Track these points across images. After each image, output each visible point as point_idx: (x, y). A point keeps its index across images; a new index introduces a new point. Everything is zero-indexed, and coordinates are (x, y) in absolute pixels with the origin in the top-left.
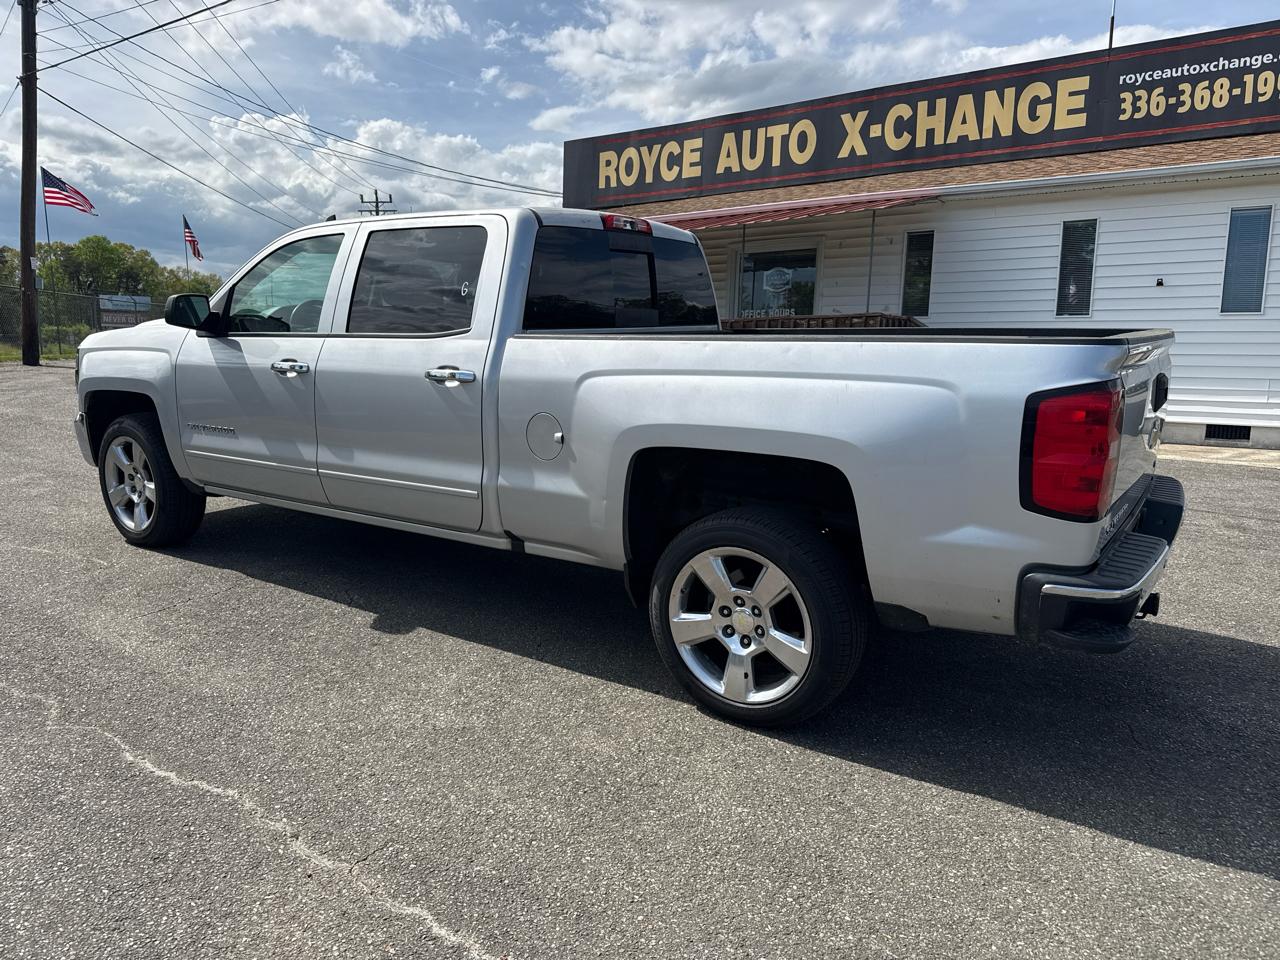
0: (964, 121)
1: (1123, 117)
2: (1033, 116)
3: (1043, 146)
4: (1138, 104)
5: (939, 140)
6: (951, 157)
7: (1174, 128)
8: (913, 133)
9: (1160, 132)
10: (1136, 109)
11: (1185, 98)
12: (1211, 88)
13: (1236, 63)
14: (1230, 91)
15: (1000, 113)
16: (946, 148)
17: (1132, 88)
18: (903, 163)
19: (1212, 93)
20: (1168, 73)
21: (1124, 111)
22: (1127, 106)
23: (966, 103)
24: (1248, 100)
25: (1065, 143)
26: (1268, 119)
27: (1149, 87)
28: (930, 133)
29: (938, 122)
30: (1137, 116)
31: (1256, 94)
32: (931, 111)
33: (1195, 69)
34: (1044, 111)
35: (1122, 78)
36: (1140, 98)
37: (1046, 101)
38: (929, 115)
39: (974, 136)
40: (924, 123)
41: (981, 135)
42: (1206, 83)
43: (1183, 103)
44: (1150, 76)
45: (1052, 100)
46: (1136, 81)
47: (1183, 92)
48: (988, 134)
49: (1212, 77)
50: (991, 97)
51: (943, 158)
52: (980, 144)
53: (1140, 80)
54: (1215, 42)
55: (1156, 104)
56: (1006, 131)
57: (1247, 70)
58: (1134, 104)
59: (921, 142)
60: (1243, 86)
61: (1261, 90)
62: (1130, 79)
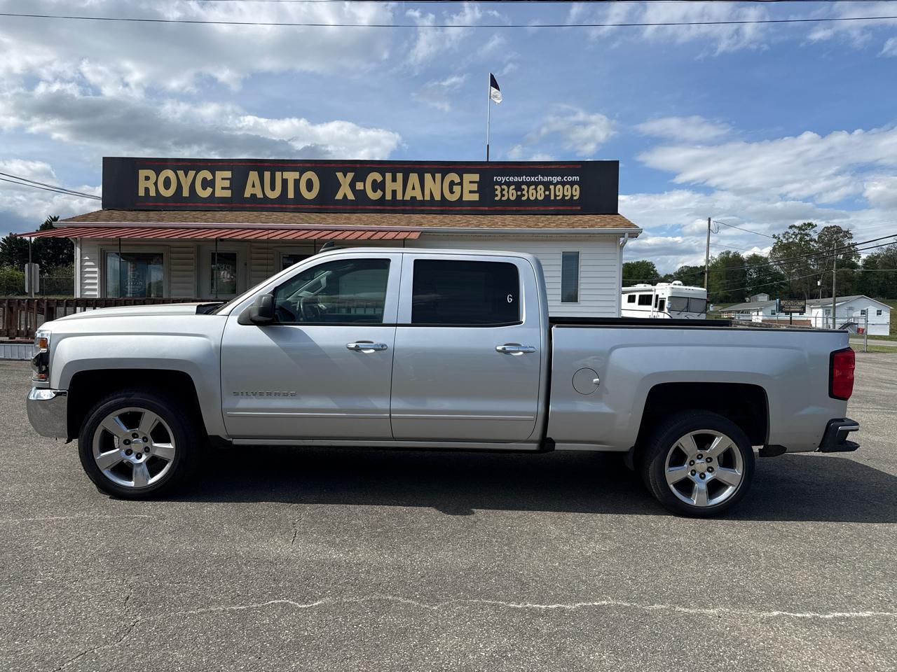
0: (413, 188)
1: (496, 198)
2: (452, 192)
3: (458, 208)
4: (504, 192)
5: (399, 197)
6: (407, 208)
7: (520, 207)
8: (384, 190)
9: (514, 208)
10: (503, 195)
11: (525, 192)
12: (536, 189)
13: (546, 179)
14: (544, 192)
15: (434, 187)
16: (404, 202)
17: (500, 184)
18: (378, 208)
19: (537, 192)
20: (516, 179)
21: (497, 195)
22: (498, 192)
23: (414, 178)
24: (552, 198)
25: (469, 208)
26: (561, 208)
27: (508, 184)
28: (394, 192)
29: (398, 186)
30: (503, 199)
31: (555, 196)
32: (394, 180)
33: (528, 179)
34: (457, 189)
35: (495, 178)
36: (504, 190)
37: (457, 184)
38: (393, 181)
39: (419, 198)
40: (390, 186)
41: (424, 198)
42: (533, 187)
43: (524, 195)
44: (508, 179)
45: (461, 184)
46: (502, 180)
47: (524, 190)
48: (427, 198)
49: (536, 184)
50: (428, 177)
51: (403, 208)
52: (423, 202)
53: (504, 180)
54: (537, 167)
55: (512, 194)
56: (438, 197)
57: (551, 183)
58: (501, 192)
59: (389, 197)
60: (550, 190)
61: (557, 194)
62: (499, 179)
